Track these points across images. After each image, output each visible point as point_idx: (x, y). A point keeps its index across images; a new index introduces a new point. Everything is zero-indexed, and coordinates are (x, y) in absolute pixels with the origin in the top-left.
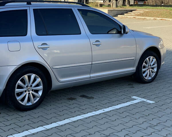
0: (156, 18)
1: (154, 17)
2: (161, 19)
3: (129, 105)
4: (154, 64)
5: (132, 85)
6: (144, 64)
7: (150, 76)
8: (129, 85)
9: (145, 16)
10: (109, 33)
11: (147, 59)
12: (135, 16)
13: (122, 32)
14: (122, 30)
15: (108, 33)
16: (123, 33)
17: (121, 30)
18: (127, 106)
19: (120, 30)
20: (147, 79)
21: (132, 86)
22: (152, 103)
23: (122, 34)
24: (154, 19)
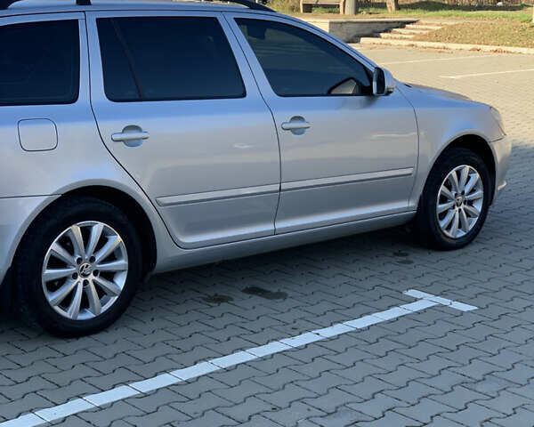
0: (478, 47)
1: (474, 43)
2: (494, 48)
3: (397, 319)
4: (473, 191)
5: (407, 255)
6: (443, 188)
7: (460, 227)
8: (396, 254)
9: (444, 41)
10: (333, 93)
11: (453, 173)
12: (414, 39)
13: (375, 91)
14: (375, 84)
15: (329, 94)
16: (378, 93)
17: (371, 84)
18: (390, 322)
19: (369, 84)
20: (453, 237)
21: (404, 258)
22: (469, 311)
23: (372, 95)
24: (473, 50)
